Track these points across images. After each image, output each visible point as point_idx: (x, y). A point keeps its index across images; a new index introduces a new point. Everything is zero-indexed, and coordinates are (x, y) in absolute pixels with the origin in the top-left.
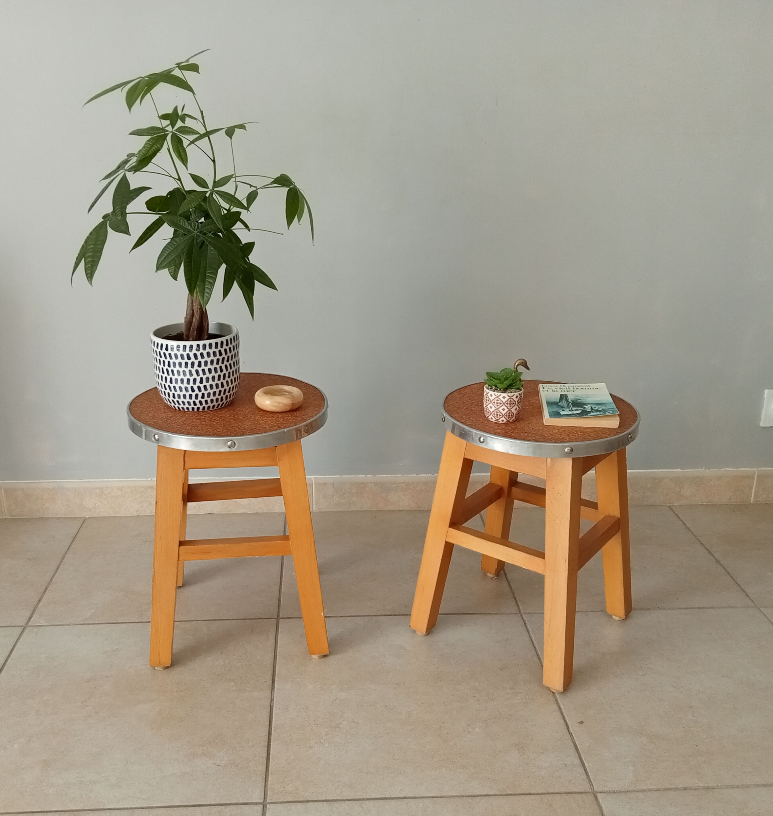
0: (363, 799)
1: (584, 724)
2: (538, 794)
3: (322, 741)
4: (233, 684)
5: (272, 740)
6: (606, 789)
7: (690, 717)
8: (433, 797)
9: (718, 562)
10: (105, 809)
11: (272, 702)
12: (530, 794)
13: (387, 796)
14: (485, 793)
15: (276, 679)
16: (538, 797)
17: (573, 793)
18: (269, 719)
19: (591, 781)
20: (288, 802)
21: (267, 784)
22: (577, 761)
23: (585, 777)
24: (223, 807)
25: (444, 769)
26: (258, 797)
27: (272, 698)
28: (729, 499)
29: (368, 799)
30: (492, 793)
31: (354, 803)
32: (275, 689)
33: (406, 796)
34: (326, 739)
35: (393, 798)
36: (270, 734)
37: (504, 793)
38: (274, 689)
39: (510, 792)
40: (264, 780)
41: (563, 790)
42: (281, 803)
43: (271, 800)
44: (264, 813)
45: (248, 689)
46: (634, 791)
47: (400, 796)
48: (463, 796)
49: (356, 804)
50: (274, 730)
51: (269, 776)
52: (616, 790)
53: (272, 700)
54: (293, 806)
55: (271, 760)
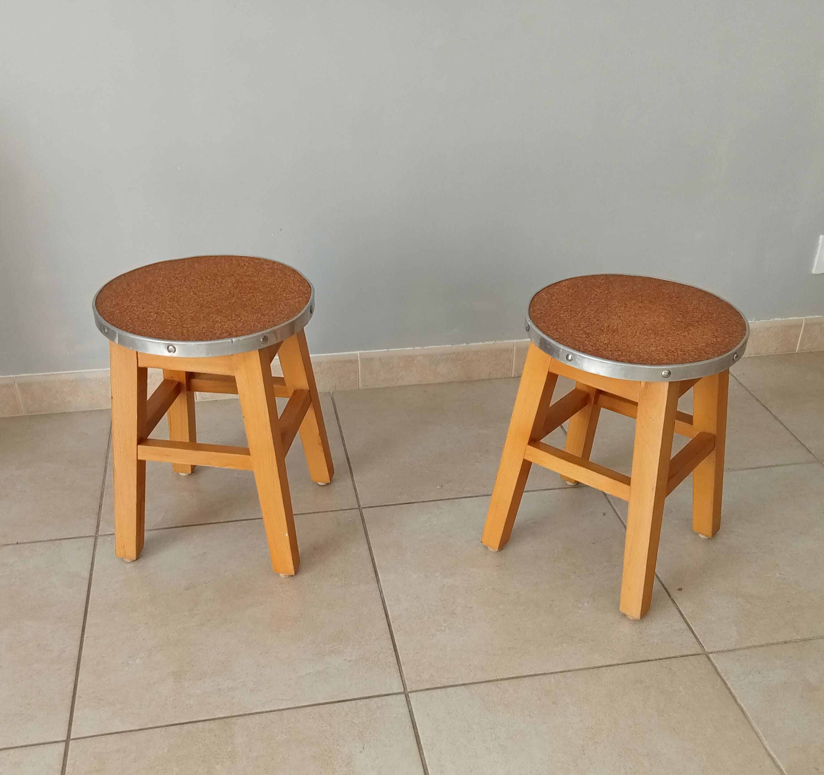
0: (498, 680)
1: (683, 590)
2: (656, 660)
3: (443, 628)
4: (337, 579)
5: (393, 632)
6: (716, 650)
7: (778, 575)
8: (561, 672)
9: (776, 418)
10: (253, 714)
11: (382, 594)
12: (649, 661)
13: (519, 675)
14: (608, 664)
15: (378, 571)
16: (657, 662)
17: (687, 656)
18: (384, 611)
19: (701, 644)
20: (428, 689)
21: (402, 674)
22: (685, 626)
23: (694, 640)
24: (367, 700)
25: (564, 645)
26: (397, 687)
27: (381, 590)
28: (776, 349)
29: (502, 680)
30: (615, 663)
31: (490, 684)
32: (381, 581)
33: (536, 673)
34: (446, 626)
35: (525, 677)
36: (389, 626)
37: (626, 662)
38: (379, 581)
39: (631, 661)
40: (399, 671)
41: (678, 654)
42: (421, 690)
43: (411, 689)
44: (408, 702)
45: (354, 584)
46: (741, 649)
47: (531, 673)
48: (589, 668)
49: (492, 685)
50: (393, 622)
51: (402, 667)
52: (725, 650)
53: (381, 592)
54: (434, 693)
55: (398, 650)
